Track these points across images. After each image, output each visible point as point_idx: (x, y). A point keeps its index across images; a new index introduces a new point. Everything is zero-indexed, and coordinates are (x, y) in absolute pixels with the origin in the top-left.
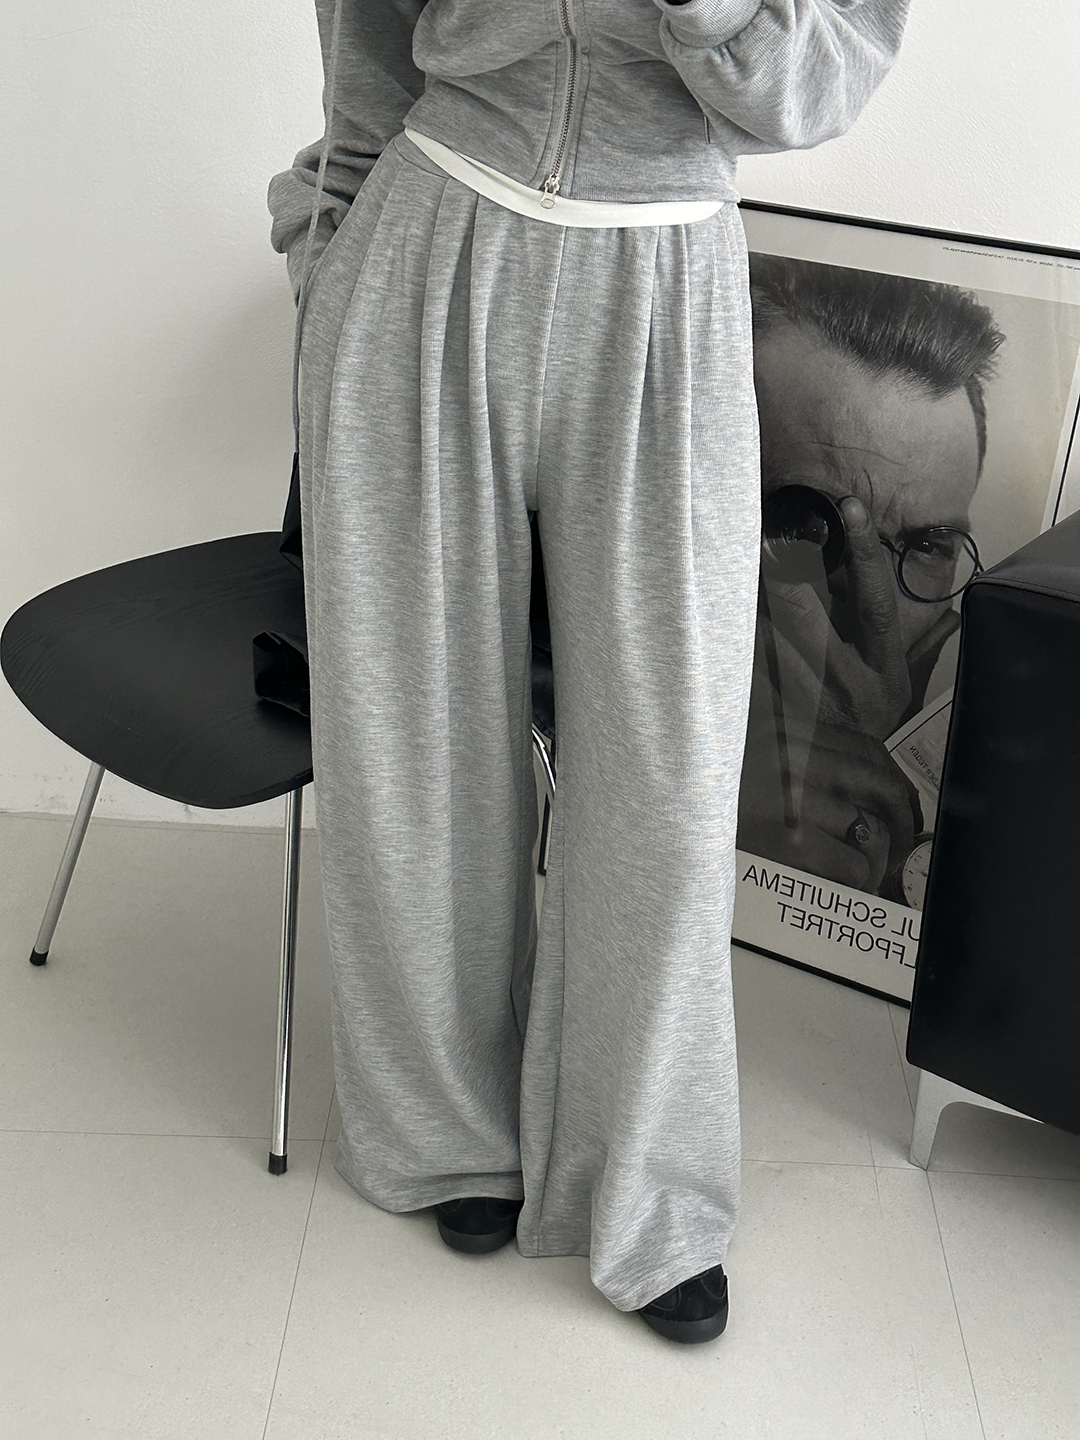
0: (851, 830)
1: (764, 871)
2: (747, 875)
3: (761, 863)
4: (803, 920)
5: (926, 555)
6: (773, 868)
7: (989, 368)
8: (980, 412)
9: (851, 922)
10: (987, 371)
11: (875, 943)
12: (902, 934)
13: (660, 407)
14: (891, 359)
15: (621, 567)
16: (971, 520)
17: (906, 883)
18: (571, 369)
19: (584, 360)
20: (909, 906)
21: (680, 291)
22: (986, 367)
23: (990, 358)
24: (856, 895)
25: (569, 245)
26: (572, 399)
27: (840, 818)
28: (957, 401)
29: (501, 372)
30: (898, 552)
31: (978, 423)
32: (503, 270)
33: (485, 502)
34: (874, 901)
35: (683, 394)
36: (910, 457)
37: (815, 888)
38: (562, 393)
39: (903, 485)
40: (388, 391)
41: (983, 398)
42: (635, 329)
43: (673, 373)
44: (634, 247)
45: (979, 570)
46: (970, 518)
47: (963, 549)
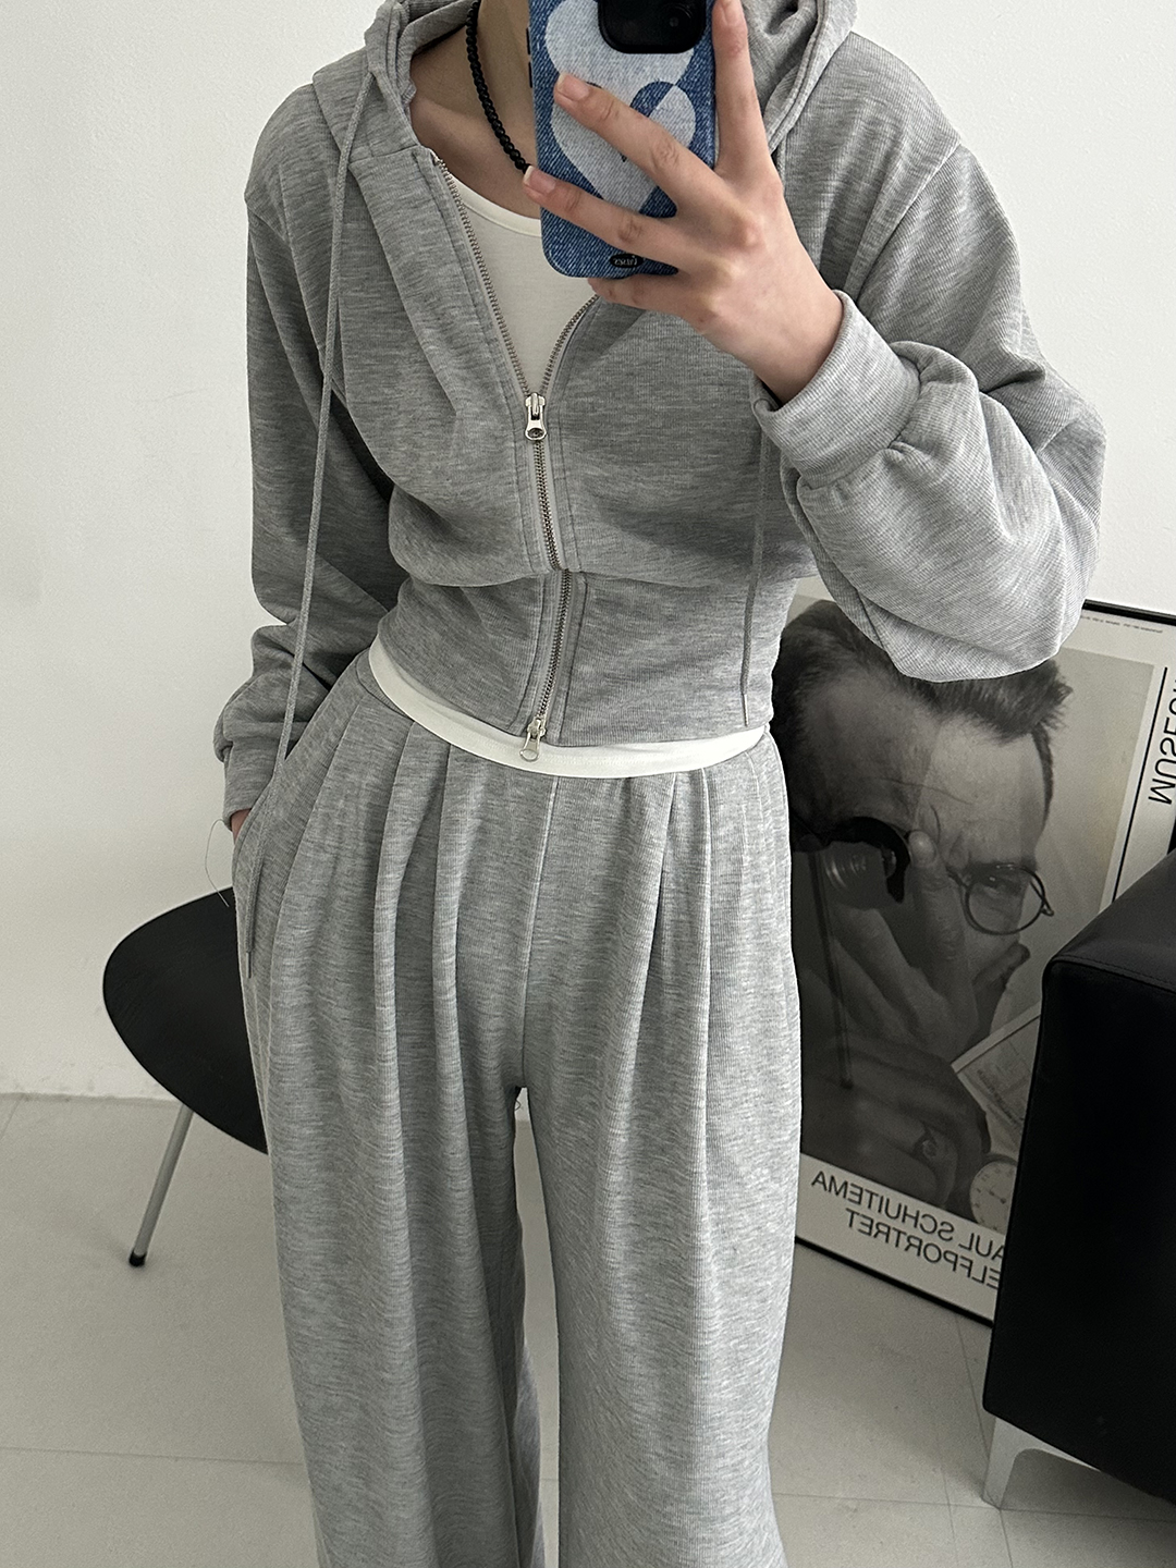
0: (918, 1144)
1: (833, 1178)
2: (816, 1180)
3: (829, 1170)
4: (871, 1228)
5: (992, 889)
6: (842, 1176)
7: (1055, 718)
8: (1046, 759)
9: (919, 1233)
10: (1053, 721)
11: (942, 1255)
12: (970, 1249)
13: (669, 1006)
14: (958, 704)
15: (613, 1202)
16: (1038, 861)
17: (973, 1200)
18: (561, 948)
19: (578, 940)
20: (975, 1222)
21: (698, 864)
22: (1052, 717)
23: (1056, 708)
24: (924, 1208)
25: (559, 806)
26: (562, 984)
27: (910, 1134)
28: (1025, 746)
29: (475, 949)
30: (964, 885)
31: (1044, 769)
32: (481, 830)
33: (451, 1100)
34: (941, 1215)
35: (699, 993)
36: (976, 796)
37: (882, 1198)
38: (553, 975)
39: (970, 823)
40: (335, 966)
41: (1050, 746)
42: (639, 913)
43: (687, 964)
44: (642, 813)
45: (1045, 907)
46: (1037, 857)
47: (1030, 886)
